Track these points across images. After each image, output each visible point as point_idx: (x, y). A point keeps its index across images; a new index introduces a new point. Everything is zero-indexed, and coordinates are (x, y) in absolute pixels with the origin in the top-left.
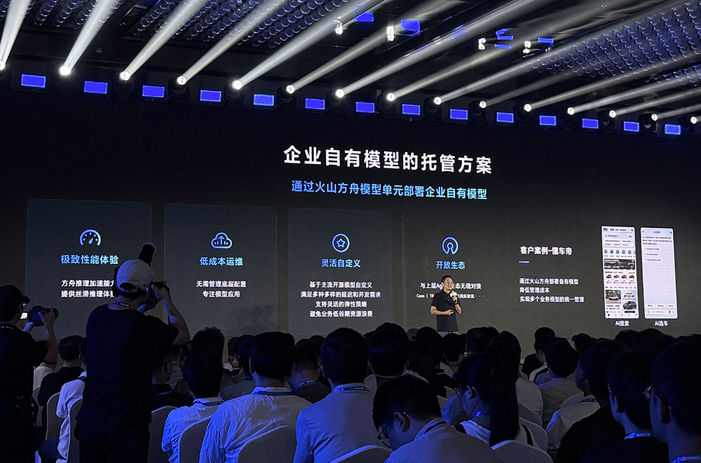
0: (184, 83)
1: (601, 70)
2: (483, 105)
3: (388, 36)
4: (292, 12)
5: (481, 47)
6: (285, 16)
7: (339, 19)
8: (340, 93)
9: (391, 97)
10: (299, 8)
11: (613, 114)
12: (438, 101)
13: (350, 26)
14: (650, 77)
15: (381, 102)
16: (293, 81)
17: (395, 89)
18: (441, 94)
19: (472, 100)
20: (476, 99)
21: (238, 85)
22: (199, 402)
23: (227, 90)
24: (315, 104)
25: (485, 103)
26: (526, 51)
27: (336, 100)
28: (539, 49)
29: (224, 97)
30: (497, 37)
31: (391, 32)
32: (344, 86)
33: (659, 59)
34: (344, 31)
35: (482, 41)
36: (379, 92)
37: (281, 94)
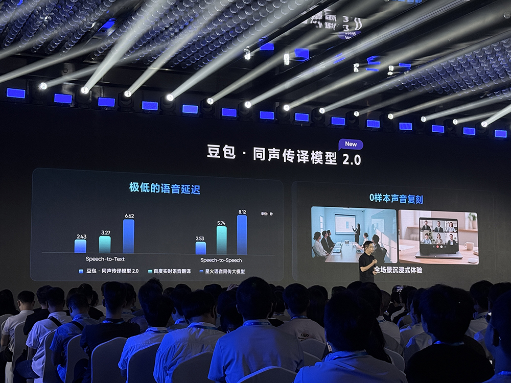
0: (130, 95)
1: (447, 89)
2: (357, 114)
3: (285, 61)
4: (212, 42)
5: (356, 70)
6: (207, 46)
7: (247, 48)
8: (248, 105)
9: (287, 108)
10: (217, 39)
11: (455, 122)
12: (322, 111)
13: (256, 53)
14: (484, 93)
15: (279, 112)
16: (212, 95)
17: (290, 101)
18: (324, 105)
19: (348, 110)
20: (351, 110)
21: (170, 97)
22: (151, 330)
23: (162, 102)
24: (229, 113)
25: (358, 113)
26: (390, 73)
27: (245, 110)
28: (399, 72)
29: (160, 106)
30: (367, 63)
31: (287, 58)
32: (250, 99)
33: (491, 79)
34: (252, 57)
35: (356, 65)
36: (277, 104)
37: (203, 105)
